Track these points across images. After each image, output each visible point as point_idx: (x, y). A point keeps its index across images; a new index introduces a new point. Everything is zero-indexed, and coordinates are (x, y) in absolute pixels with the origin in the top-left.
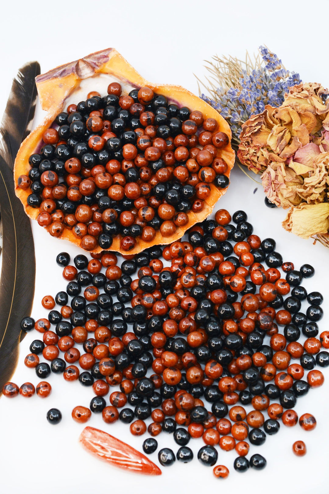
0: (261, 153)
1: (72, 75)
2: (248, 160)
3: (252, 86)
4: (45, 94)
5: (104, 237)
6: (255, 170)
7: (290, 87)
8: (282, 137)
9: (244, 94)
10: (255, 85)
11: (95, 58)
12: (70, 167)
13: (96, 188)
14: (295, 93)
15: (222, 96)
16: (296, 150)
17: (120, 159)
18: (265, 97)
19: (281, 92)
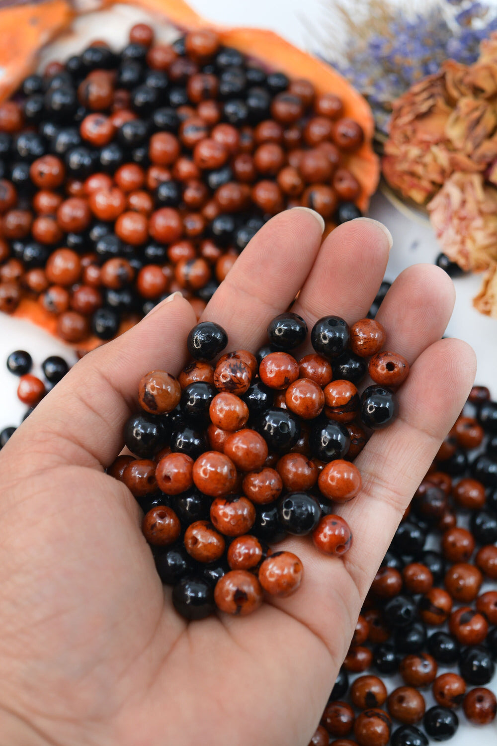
0: (432, 155)
2: (405, 172)
5: (103, 317)
12: (41, 174)
13: (93, 219)
17: (146, 165)
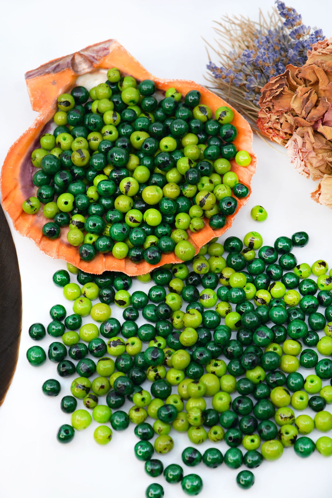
0: (285, 118)
1: (67, 70)
2: (270, 128)
3: (269, 47)
4: (36, 93)
6: (279, 139)
7: (313, 44)
8: (308, 99)
9: (261, 55)
10: (272, 46)
11: (93, 50)
14: (319, 50)
15: (236, 59)
16: (324, 112)
18: (284, 59)
19: (302, 51)
